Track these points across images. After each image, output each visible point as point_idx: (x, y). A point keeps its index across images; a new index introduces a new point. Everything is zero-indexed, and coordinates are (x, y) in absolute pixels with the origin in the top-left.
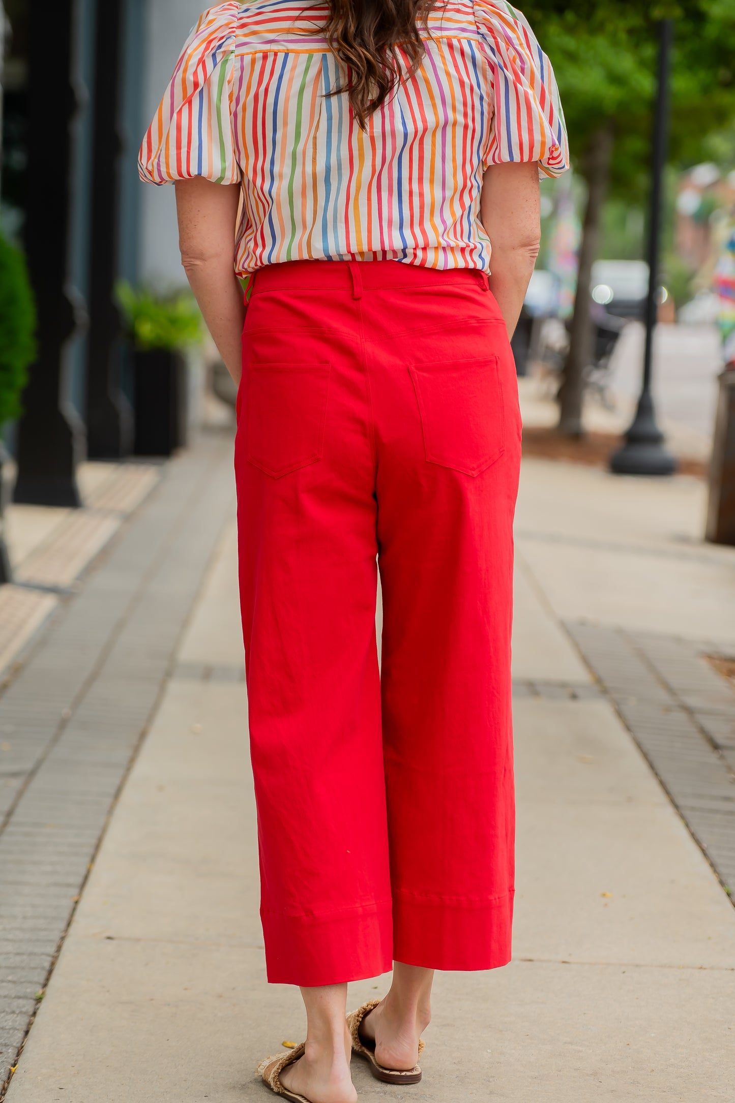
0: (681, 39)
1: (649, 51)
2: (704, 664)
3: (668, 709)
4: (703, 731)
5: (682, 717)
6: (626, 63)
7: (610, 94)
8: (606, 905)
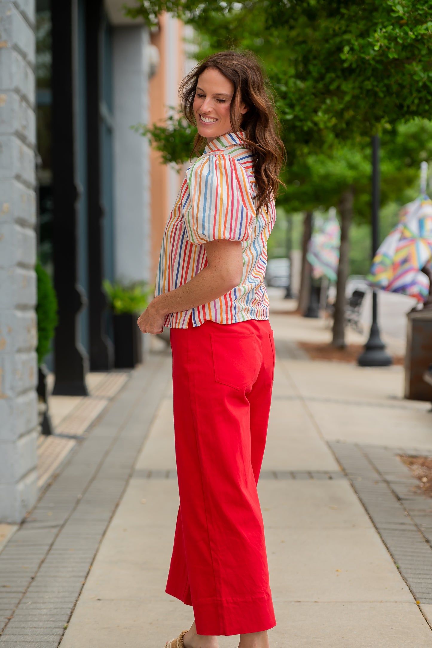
0: (384, 144)
1: (368, 151)
2: (398, 459)
3: (377, 482)
4: (393, 492)
5: (384, 485)
6: (357, 158)
7: (350, 174)
8: (338, 575)
